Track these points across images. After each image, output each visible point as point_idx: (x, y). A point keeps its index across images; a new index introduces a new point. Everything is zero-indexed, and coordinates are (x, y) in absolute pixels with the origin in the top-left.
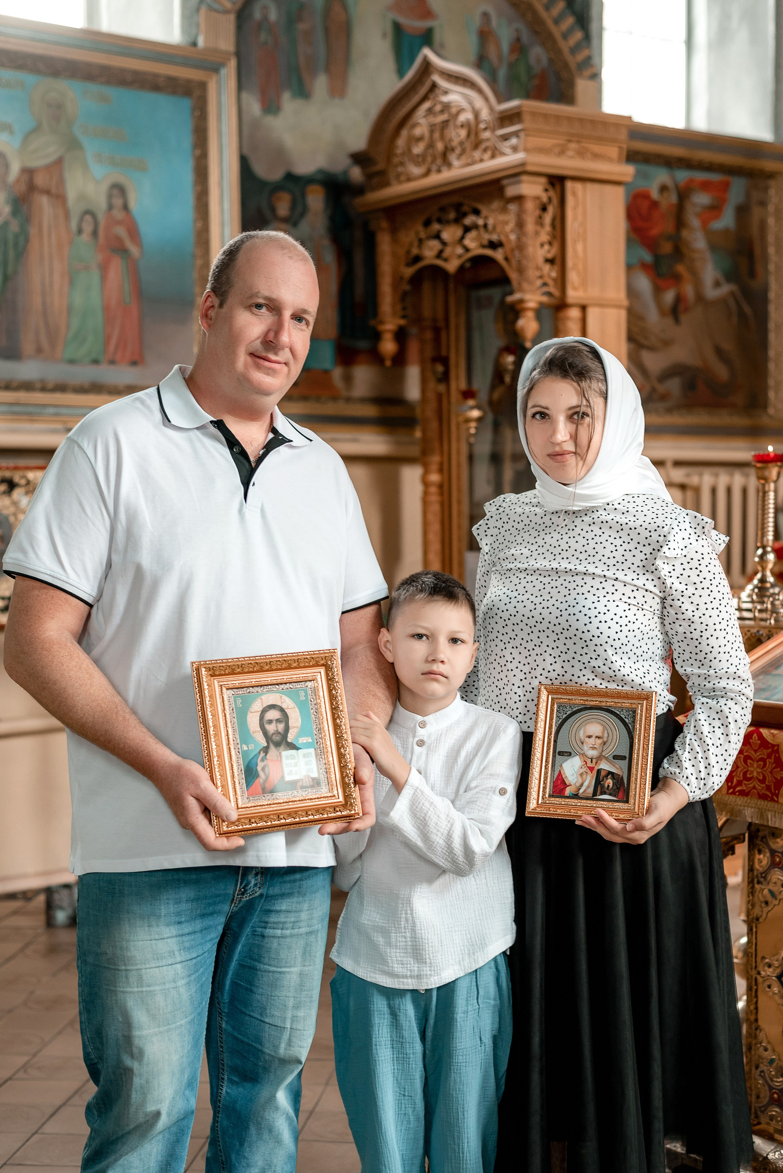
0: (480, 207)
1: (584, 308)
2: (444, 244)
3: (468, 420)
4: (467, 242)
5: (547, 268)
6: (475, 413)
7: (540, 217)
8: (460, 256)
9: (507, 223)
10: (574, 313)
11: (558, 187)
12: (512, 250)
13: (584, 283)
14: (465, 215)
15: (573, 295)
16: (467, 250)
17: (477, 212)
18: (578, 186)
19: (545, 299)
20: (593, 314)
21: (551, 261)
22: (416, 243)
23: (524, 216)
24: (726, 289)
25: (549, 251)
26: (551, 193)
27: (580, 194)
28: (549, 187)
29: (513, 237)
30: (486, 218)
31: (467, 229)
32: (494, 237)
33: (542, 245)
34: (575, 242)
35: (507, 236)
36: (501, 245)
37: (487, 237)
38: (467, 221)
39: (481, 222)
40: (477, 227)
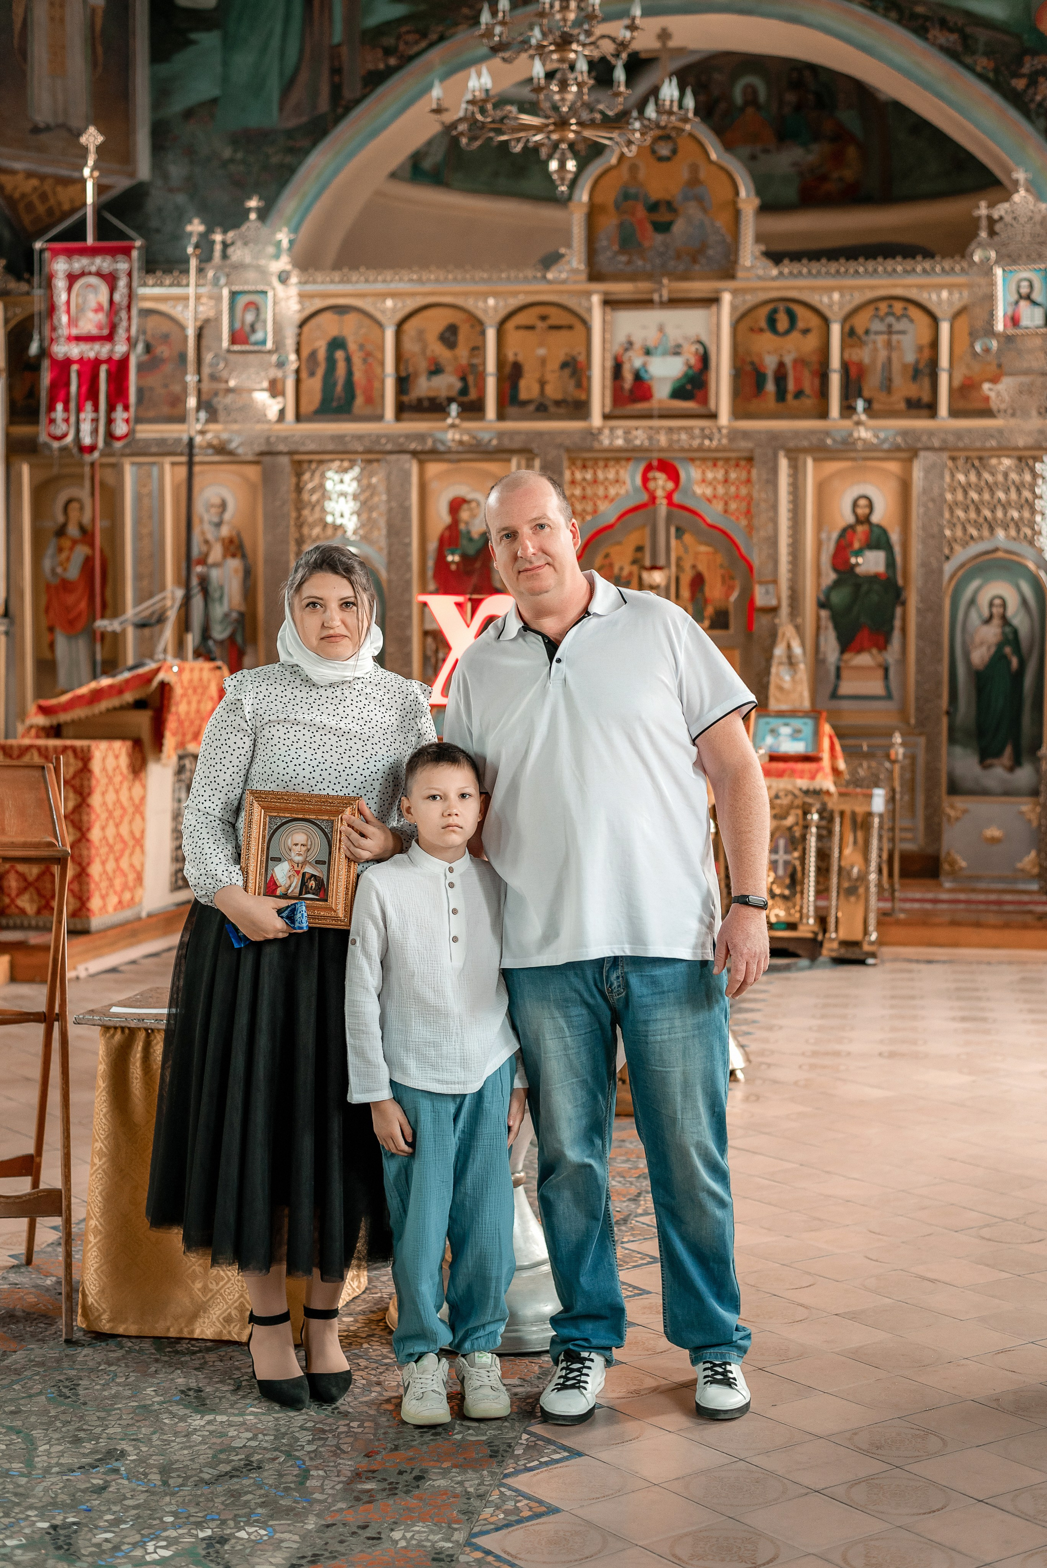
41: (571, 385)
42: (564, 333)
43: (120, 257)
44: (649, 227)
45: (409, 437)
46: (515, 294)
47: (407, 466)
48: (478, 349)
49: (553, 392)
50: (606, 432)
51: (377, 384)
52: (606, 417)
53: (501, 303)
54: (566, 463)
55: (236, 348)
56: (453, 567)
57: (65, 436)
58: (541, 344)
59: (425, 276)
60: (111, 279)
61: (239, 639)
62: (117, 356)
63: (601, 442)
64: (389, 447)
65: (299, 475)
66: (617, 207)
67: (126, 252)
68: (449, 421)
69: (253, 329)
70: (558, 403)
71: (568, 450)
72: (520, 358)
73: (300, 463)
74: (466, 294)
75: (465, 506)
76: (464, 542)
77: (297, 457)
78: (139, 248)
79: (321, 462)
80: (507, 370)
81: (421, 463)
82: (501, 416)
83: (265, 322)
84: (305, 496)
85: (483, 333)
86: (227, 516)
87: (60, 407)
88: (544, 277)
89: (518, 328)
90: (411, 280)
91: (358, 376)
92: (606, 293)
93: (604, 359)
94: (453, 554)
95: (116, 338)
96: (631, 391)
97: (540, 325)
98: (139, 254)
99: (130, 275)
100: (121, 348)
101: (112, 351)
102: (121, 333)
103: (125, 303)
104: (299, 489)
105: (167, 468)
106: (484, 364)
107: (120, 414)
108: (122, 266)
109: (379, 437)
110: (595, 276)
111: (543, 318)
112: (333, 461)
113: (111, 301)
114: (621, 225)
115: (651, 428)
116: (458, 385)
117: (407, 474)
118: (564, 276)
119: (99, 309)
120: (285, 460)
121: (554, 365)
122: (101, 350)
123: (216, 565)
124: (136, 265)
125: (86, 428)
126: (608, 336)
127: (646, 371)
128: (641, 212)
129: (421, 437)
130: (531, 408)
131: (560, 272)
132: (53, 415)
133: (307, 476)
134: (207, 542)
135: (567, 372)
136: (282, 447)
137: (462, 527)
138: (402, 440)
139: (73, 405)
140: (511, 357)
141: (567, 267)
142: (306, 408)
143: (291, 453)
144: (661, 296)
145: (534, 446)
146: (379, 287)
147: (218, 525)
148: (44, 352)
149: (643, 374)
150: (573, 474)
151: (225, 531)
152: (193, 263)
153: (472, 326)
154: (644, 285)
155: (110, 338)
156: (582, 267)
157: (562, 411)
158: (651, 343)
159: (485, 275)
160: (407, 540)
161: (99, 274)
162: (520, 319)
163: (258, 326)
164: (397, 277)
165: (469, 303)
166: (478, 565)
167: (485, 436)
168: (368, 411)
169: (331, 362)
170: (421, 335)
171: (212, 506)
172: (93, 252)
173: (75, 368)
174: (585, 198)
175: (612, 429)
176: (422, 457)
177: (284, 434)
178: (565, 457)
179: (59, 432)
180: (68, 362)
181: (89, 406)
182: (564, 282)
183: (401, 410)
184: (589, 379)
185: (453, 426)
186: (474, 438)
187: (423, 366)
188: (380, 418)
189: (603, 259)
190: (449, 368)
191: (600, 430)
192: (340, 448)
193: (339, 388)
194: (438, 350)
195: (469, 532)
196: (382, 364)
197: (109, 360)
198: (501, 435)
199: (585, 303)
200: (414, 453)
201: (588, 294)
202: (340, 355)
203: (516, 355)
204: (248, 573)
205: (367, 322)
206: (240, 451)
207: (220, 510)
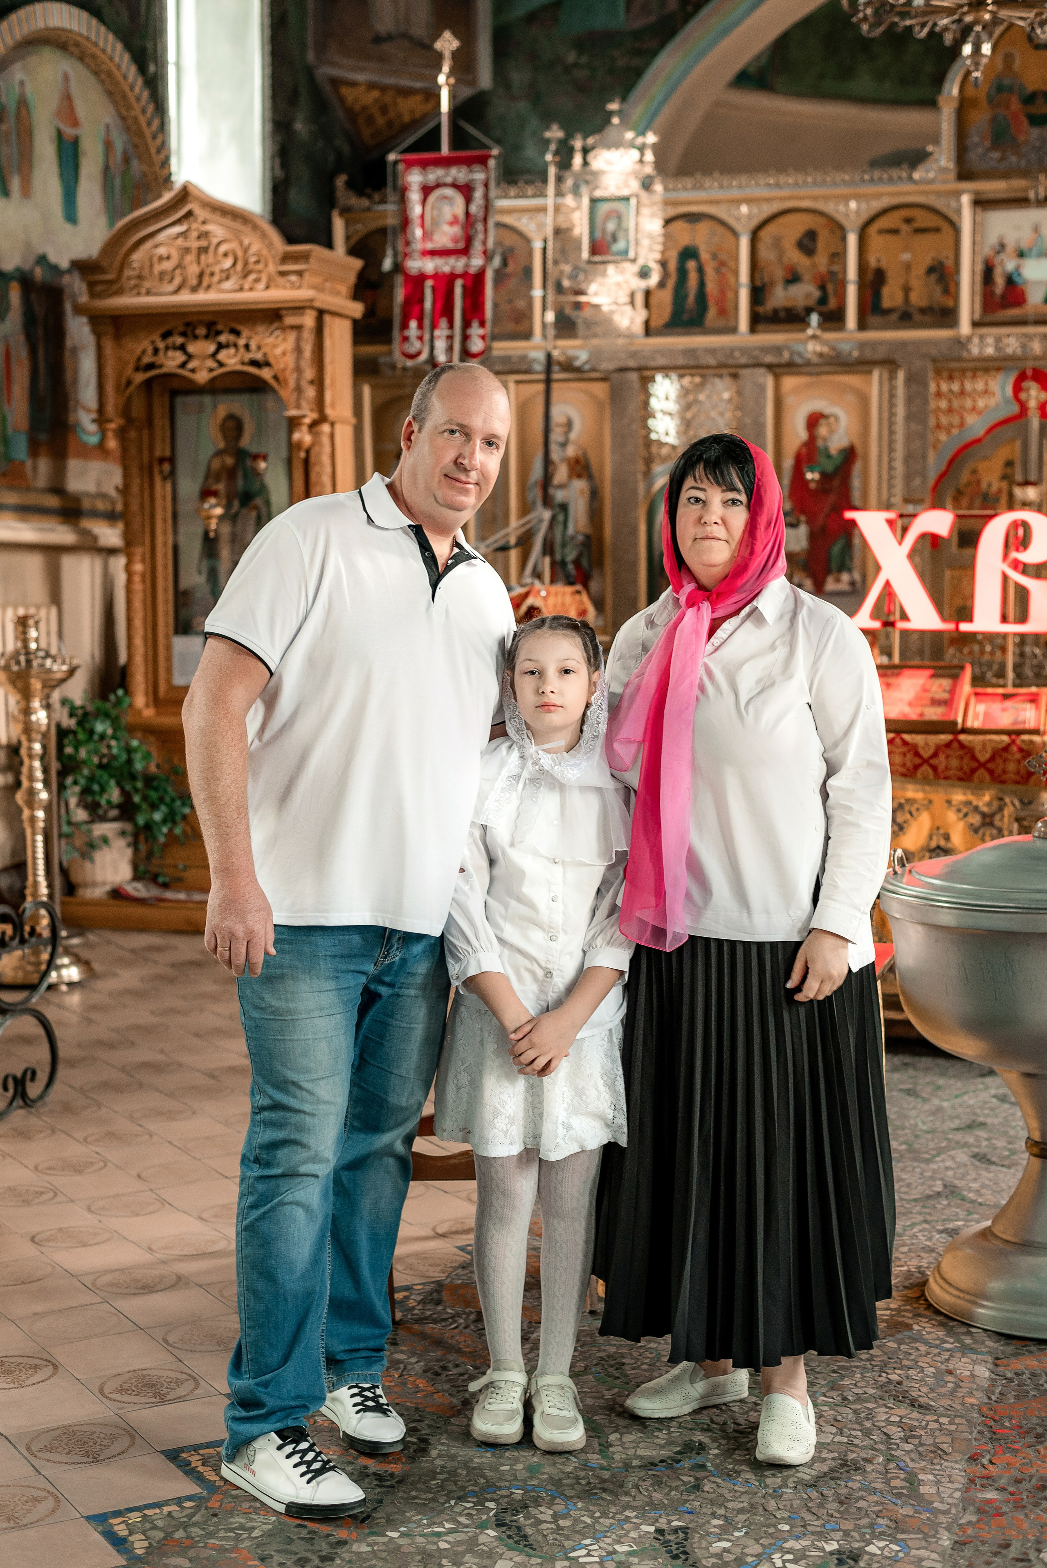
0: (239, 327)
1: (332, 424)
2: (190, 357)
3: (209, 517)
4: (222, 357)
5: (309, 389)
8: (211, 370)
9: (278, 347)
10: (328, 427)
11: (321, 319)
12: (285, 371)
13: (333, 402)
14: (219, 333)
15: (327, 411)
16: (221, 364)
17: (237, 333)
18: (329, 320)
19: (315, 416)
20: (337, 428)
21: (314, 383)
22: (150, 351)
23: (302, 344)
25: (313, 373)
27: (330, 326)
28: (316, 319)
29: (286, 360)
30: (249, 338)
31: (220, 347)
32: (259, 356)
35: (277, 358)
36: (268, 364)
37: (248, 357)
38: (223, 338)
39: (242, 342)
40: (235, 346)
41: (938, 291)
42: (930, 237)
43: (476, 167)
44: (1025, 121)
45: (764, 350)
46: (877, 196)
47: (761, 380)
48: (839, 256)
49: (917, 298)
50: (976, 340)
51: (730, 295)
52: (975, 324)
53: (864, 206)
54: (931, 374)
55: (597, 258)
56: (812, 486)
57: (419, 354)
58: (906, 249)
59: (782, 179)
60: (466, 190)
61: (585, 563)
62: (472, 271)
63: (969, 351)
64: (744, 360)
66: (990, 100)
67: (483, 161)
68: (810, 332)
69: (615, 239)
70: (923, 311)
71: (934, 360)
72: (884, 264)
74: (826, 198)
75: (823, 422)
76: (822, 460)
77: (647, 373)
78: (496, 157)
80: (870, 276)
81: (777, 377)
82: (862, 325)
83: (627, 230)
85: (844, 239)
86: (573, 435)
87: (413, 324)
88: (910, 178)
89: (881, 232)
90: (769, 185)
91: (711, 286)
92: (977, 193)
93: (974, 263)
94: (812, 471)
95: (472, 252)
96: (1003, 296)
97: (905, 228)
98: (498, 164)
99: (486, 185)
100: (477, 262)
101: (467, 266)
102: (477, 246)
103: (481, 214)
106: (844, 270)
107: (475, 330)
108: (479, 176)
109: (732, 350)
110: (965, 174)
111: (908, 221)
112: (683, 376)
113: (467, 214)
114: (994, 119)
115: (1025, 335)
116: (817, 294)
117: (762, 388)
118: (931, 175)
119: (454, 222)
120: (631, 376)
121: (919, 270)
122: (456, 264)
123: (561, 486)
124: (493, 175)
125: (440, 345)
126: (978, 238)
127: (1019, 275)
128: (1015, 105)
129: (778, 350)
130: (894, 316)
131: (927, 171)
132: (407, 333)
134: (552, 463)
135: (933, 277)
136: (632, 363)
137: (820, 443)
138: (756, 353)
139: (427, 322)
140: (873, 262)
141: (934, 166)
142: (657, 322)
143: (636, 369)
144: (1037, 194)
145: (898, 356)
146: (734, 193)
147: (564, 445)
148: (398, 268)
149: (1016, 278)
150: (938, 386)
151: (571, 451)
152: (552, 171)
153: (832, 232)
154: (1018, 184)
155: (465, 251)
156: (951, 165)
157: (928, 319)
158: (1024, 245)
159: (847, 178)
161: (455, 186)
162: (884, 223)
163: (620, 235)
164: (753, 182)
165: (829, 208)
166: (836, 483)
167: (845, 347)
168: (721, 323)
169: (682, 273)
170: (777, 243)
171: (559, 425)
172: (447, 162)
173: (429, 283)
174: (955, 91)
175: (982, 338)
176: (778, 370)
177: (633, 349)
178: (930, 367)
179: (412, 350)
180: (422, 277)
181: (443, 323)
182: (931, 182)
183: (757, 321)
184: (957, 284)
185: (814, 337)
186: (833, 349)
187: (779, 274)
189: (974, 157)
190: (807, 277)
191: (969, 339)
192: (691, 362)
193: (691, 299)
194: (795, 257)
195: (827, 449)
196: (736, 273)
197: (464, 275)
198: (862, 345)
199: (953, 203)
200: (770, 367)
201: (958, 194)
202: (691, 265)
203: (879, 261)
204: (595, 495)
205: (720, 229)
206: (587, 367)
207: (565, 429)
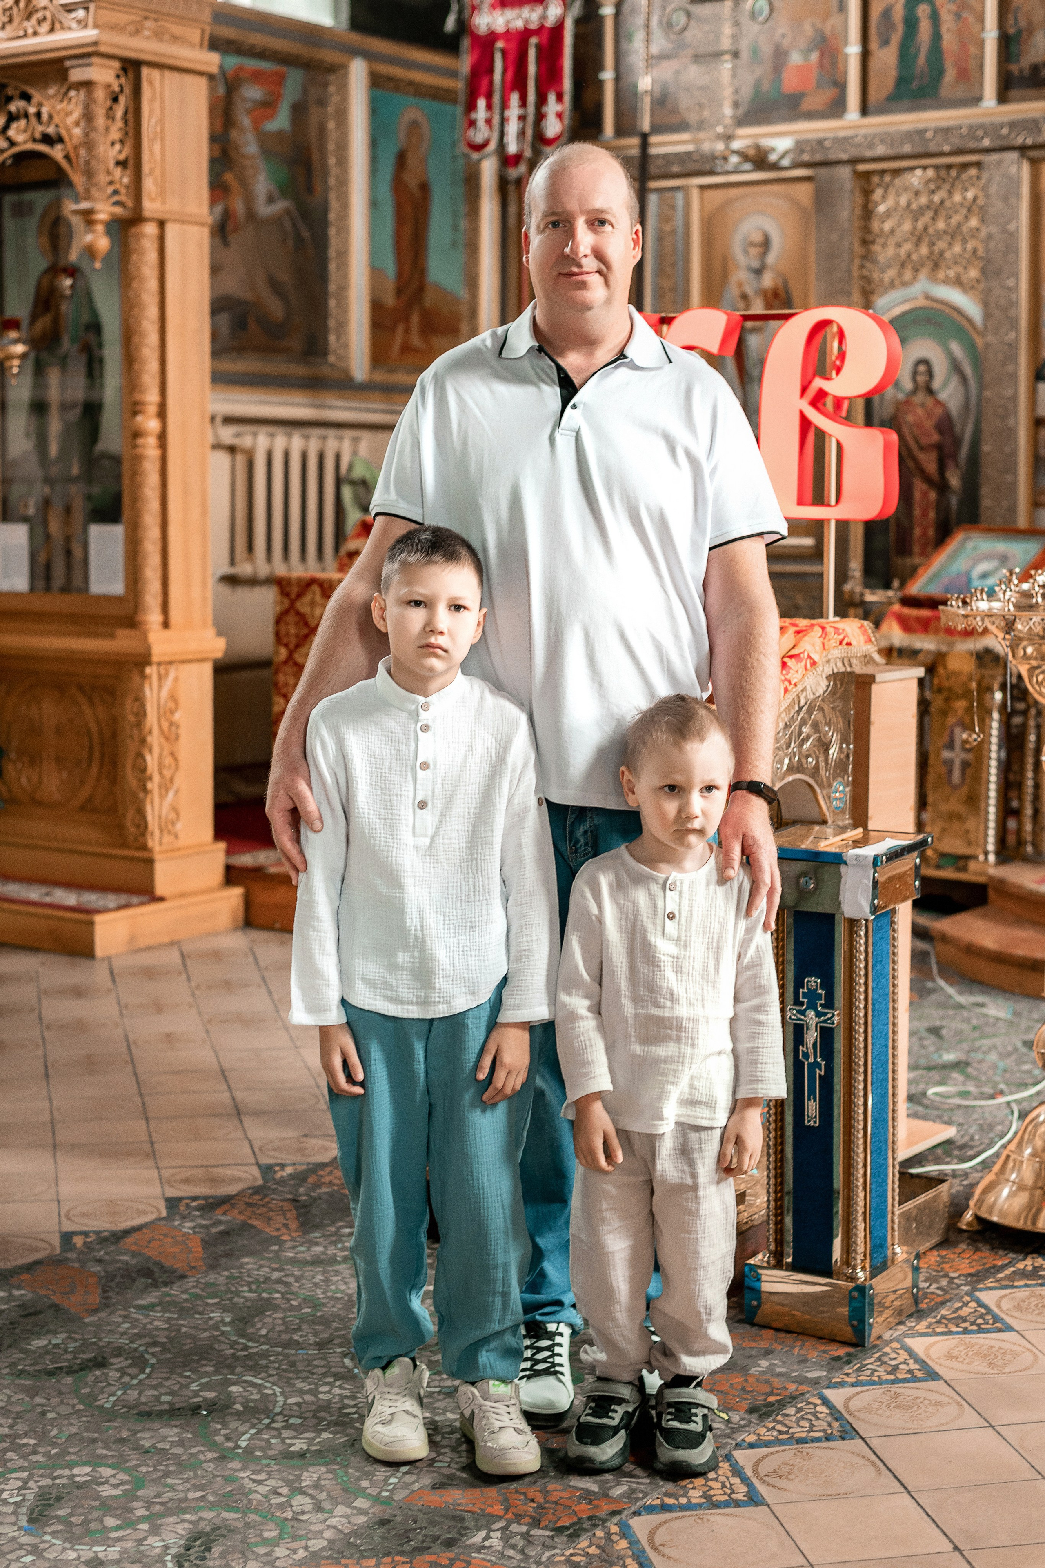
0: (31, 91)
1: (162, 224)
3: (10, 357)
4: (11, 133)
5: (118, 172)
6: (20, 349)
7: (111, 108)
9: (68, 114)
10: (150, 229)
11: (131, 74)
12: (76, 148)
13: (162, 193)
14: (9, 99)
15: (150, 206)
16: (12, 143)
17: (27, 97)
18: (156, 74)
19: (118, 210)
20: (171, 230)
21: (122, 164)
23: (93, 106)
24: (280, 206)
25: (120, 152)
26: (123, 80)
27: (157, 83)
28: (121, 73)
29: (77, 131)
30: (40, 105)
31: (10, 118)
32: (51, 130)
33: (113, 144)
34: (152, 141)
35: (68, 130)
36: (60, 140)
37: (40, 129)
38: (12, 107)
39: (32, 110)
40: (26, 115)
45: (1015, 125)
47: (1013, 170)
51: (973, 50)
57: (486, 142)
62: (550, 22)
64: (986, 142)
65: (867, 193)
73: (867, 175)
77: (862, 167)
79: (897, 172)
81: (1033, 164)
84: (875, 225)
86: (771, 259)
87: (481, 103)
91: (949, 41)
100: (553, 10)
101: (544, 17)
104: (867, 213)
105: (695, 194)
107: (552, 107)
109: (972, 128)
112: (912, 169)
117: (1012, 182)
120: (845, 173)
122: (530, 16)
125: (513, 128)
129: (1033, 125)
132: (473, 116)
133: (878, 194)
134: (744, 297)
136: (839, 154)
138: (1005, 131)
142: (876, 94)
143: (853, 162)
147: (758, 272)
148: (464, 26)
151: (768, 280)
160: (1011, 282)
168: (959, 90)
169: (911, 23)
171: (752, 244)
173: (499, 45)
176: (1034, 154)
177: (842, 134)
179: (479, 139)
180: (493, 36)
181: (514, 98)
183: (1005, 85)
188: (978, 100)
192: (919, 149)
193: (922, 59)
196: (980, 18)
197: (539, 31)
200: (1023, 149)
202: (922, 11)
206: (785, 162)
207: (761, 250)
